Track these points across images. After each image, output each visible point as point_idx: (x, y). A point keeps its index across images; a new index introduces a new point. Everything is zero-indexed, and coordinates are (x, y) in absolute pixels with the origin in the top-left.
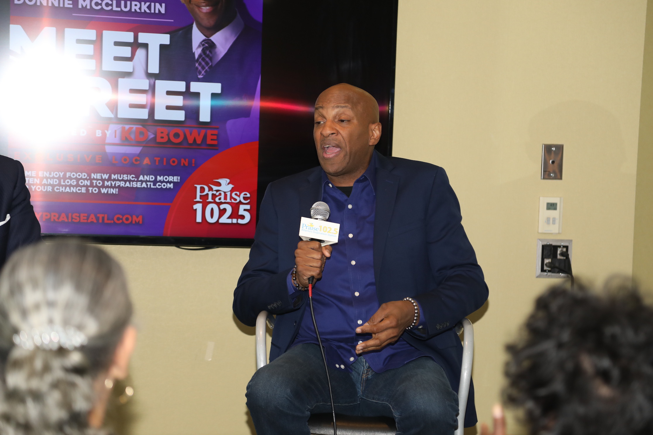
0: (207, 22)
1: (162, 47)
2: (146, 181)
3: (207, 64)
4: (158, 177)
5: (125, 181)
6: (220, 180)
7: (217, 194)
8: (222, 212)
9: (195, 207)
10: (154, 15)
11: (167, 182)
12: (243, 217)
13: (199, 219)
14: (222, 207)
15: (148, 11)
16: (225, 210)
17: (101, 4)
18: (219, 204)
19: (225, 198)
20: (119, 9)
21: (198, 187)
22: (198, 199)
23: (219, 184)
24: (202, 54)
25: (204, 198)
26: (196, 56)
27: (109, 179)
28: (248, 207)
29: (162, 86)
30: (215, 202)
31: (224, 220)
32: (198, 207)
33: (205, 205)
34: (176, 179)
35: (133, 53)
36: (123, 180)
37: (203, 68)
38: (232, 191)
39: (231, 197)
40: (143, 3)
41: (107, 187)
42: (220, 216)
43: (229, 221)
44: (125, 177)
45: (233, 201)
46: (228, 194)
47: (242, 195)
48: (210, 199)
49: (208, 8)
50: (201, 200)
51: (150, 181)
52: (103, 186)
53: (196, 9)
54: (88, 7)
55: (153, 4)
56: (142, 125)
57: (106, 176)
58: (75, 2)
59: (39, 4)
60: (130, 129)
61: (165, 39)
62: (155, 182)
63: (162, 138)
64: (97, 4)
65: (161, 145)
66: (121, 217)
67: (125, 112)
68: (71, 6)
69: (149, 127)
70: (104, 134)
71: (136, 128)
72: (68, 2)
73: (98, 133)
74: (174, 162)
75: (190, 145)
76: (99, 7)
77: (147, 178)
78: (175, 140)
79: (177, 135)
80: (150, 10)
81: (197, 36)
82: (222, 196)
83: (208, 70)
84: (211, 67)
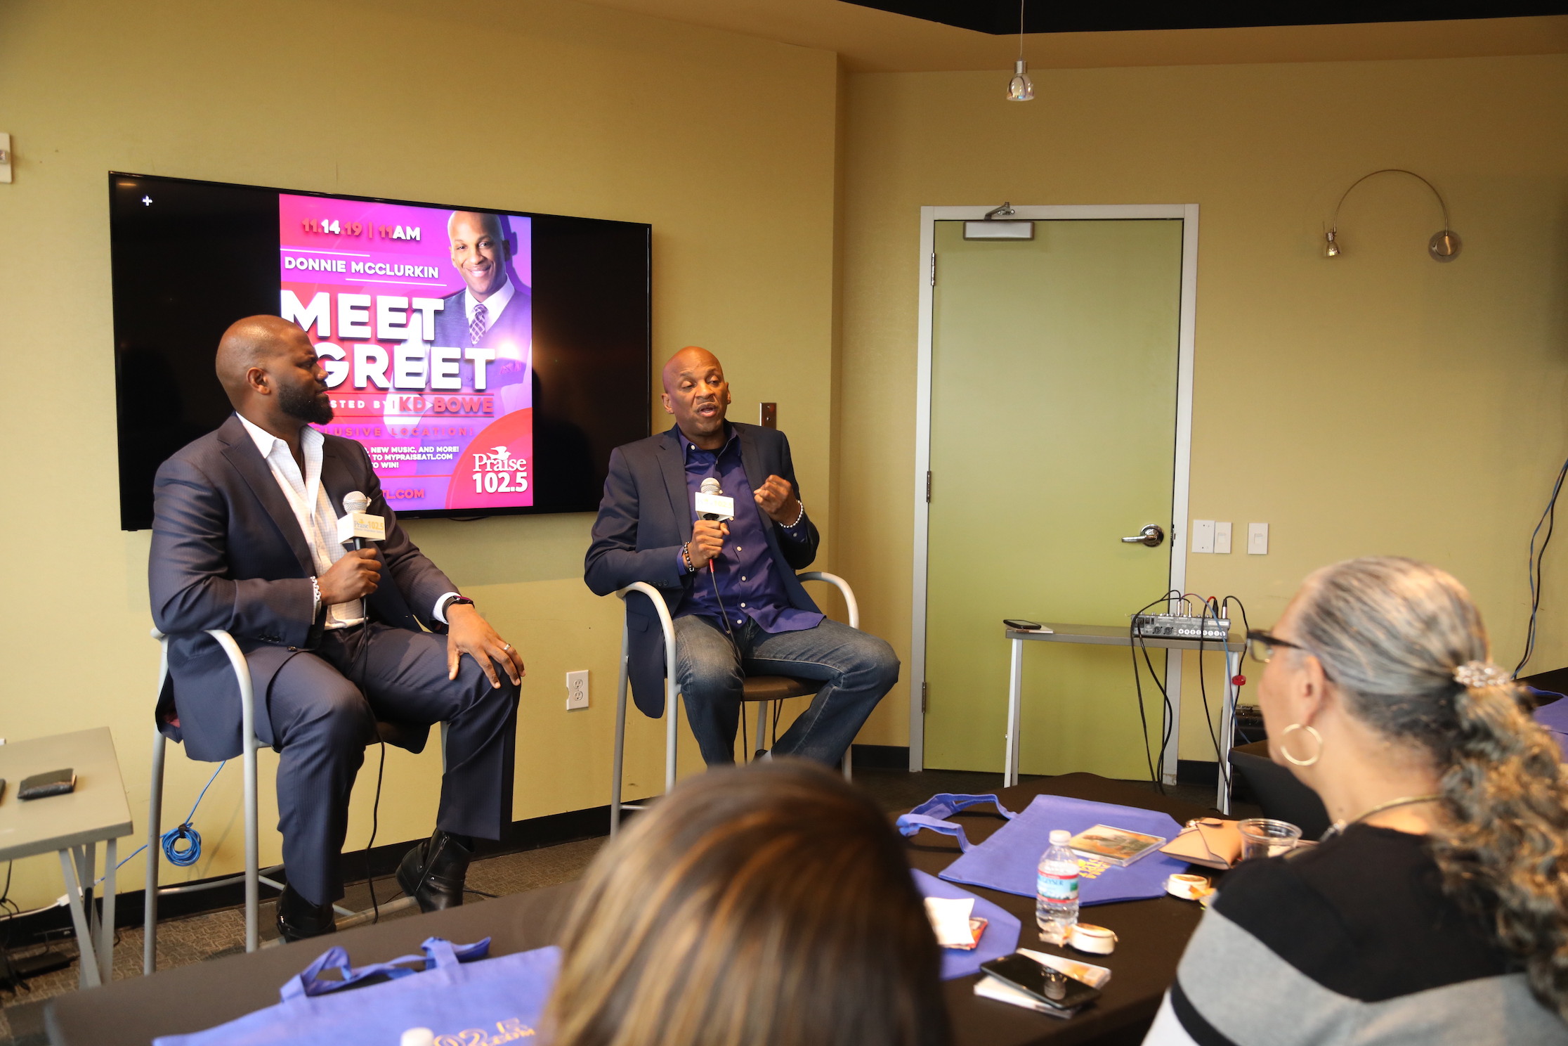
0: (482, 286)
1: (437, 313)
2: (426, 453)
3: (480, 329)
4: (438, 448)
5: (405, 454)
6: (497, 449)
7: (495, 462)
8: (501, 481)
9: (475, 477)
10: (428, 279)
11: (446, 453)
12: (520, 485)
14: (501, 475)
15: (421, 275)
16: (503, 478)
17: (374, 268)
18: (497, 473)
19: (503, 467)
20: (392, 274)
21: (477, 456)
22: (477, 469)
23: (496, 453)
24: (476, 320)
25: (483, 467)
26: (470, 323)
27: (389, 453)
28: (525, 474)
30: (494, 471)
31: (503, 489)
32: (478, 477)
33: (484, 474)
34: (455, 449)
35: (408, 320)
36: (403, 453)
37: (477, 333)
38: (509, 459)
39: (509, 466)
40: (416, 267)
41: (388, 461)
42: (499, 484)
43: (508, 490)
44: (405, 449)
45: (511, 469)
46: (506, 462)
47: (519, 463)
48: (489, 469)
49: (480, 272)
50: (480, 470)
51: (429, 453)
52: (383, 461)
53: (468, 274)
54: (362, 272)
55: (426, 268)
56: (420, 394)
57: (385, 450)
58: (348, 266)
59: (310, 268)
60: (409, 398)
61: (439, 304)
62: (435, 453)
63: (440, 407)
64: (370, 268)
65: (439, 414)
66: (403, 492)
67: (402, 381)
68: (344, 271)
69: (425, 397)
70: (382, 406)
71: (415, 398)
72: (341, 266)
73: (377, 405)
74: (452, 432)
75: (467, 412)
76: (373, 272)
77: (426, 449)
78: (451, 409)
79: (453, 403)
80: (423, 274)
81: (470, 302)
82: (500, 465)
83: (482, 336)
84: (484, 333)
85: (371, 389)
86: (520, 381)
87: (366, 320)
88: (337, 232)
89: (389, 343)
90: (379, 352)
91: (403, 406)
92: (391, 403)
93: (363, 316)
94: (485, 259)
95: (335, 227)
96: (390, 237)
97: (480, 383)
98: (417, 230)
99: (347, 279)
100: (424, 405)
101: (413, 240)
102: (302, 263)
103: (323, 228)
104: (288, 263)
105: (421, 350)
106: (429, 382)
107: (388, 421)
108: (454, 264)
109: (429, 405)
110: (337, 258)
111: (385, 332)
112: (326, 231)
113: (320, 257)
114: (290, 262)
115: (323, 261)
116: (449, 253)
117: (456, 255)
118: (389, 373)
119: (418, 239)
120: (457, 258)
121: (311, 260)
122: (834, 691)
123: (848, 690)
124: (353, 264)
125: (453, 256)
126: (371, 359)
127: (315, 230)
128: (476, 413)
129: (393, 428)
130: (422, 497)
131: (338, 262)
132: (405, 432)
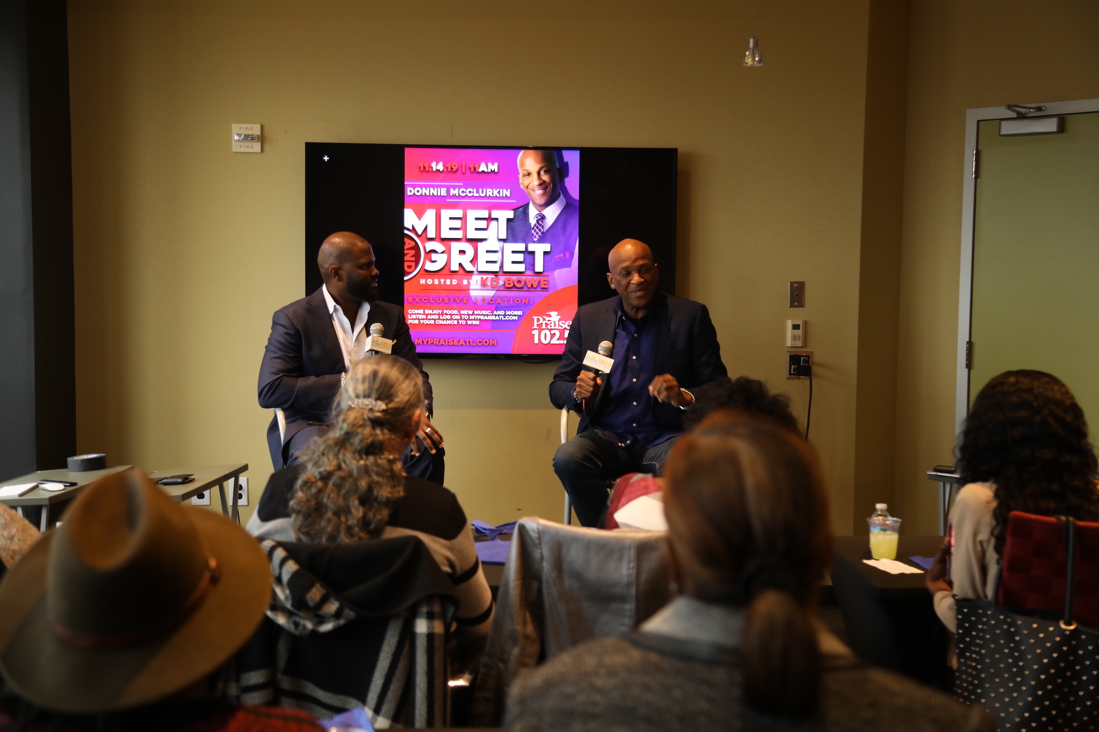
0: (542, 201)
1: (509, 220)
2: (499, 315)
3: (540, 230)
4: (507, 312)
5: (484, 315)
6: (550, 313)
7: (549, 323)
8: (553, 335)
9: (533, 332)
10: (502, 198)
11: (513, 316)
13: (536, 341)
14: (553, 332)
15: (498, 195)
16: (555, 334)
17: (466, 192)
18: (550, 330)
19: (555, 326)
20: (478, 195)
21: (535, 318)
22: (535, 327)
23: (550, 316)
24: (537, 224)
25: (540, 325)
26: (532, 226)
27: (473, 314)
29: (510, 247)
30: (548, 329)
31: (554, 341)
32: (536, 333)
33: (540, 330)
34: (520, 313)
35: (488, 225)
36: (482, 315)
37: (537, 233)
38: (559, 321)
39: (559, 325)
40: (494, 190)
41: (472, 320)
42: (551, 339)
43: (558, 342)
44: (484, 312)
45: (560, 328)
46: (557, 323)
47: (566, 323)
48: (544, 327)
49: (540, 191)
50: (538, 328)
51: (501, 315)
52: (469, 319)
53: (532, 192)
54: (457, 195)
55: (501, 190)
56: (495, 276)
57: (471, 312)
58: (448, 192)
59: (424, 194)
60: (487, 278)
61: (510, 214)
62: (505, 315)
63: (509, 284)
64: (463, 192)
65: (508, 289)
66: (482, 341)
67: (483, 266)
68: (446, 195)
69: (499, 277)
70: (469, 283)
71: (491, 278)
72: (443, 192)
73: (465, 282)
74: (518, 301)
75: (529, 288)
76: (464, 194)
77: (499, 313)
78: (518, 285)
79: (519, 282)
80: (500, 194)
81: (533, 212)
82: (553, 325)
83: (541, 235)
84: (542, 233)
85: (462, 272)
86: (569, 266)
87: (460, 226)
88: (441, 170)
89: (474, 241)
90: (468, 247)
91: (484, 284)
92: (475, 282)
93: (458, 224)
94: (544, 181)
95: (440, 167)
96: (477, 171)
97: (539, 267)
98: (496, 165)
99: (447, 200)
100: (498, 283)
101: (493, 172)
102: (418, 191)
103: (432, 168)
104: (409, 191)
105: (496, 246)
106: (502, 267)
107: (473, 293)
108: (522, 186)
109: (501, 283)
110: (441, 186)
111: (472, 234)
112: (434, 170)
113: (430, 186)
114: (411, 191)
115: (432, 189)
116: (518, 179)
117: (523, 181)
118: (474, 261)
119: (496, 171)
120: (524, 182)
121: (424, 189)
124: (452, 190)
125: (521, 181)
126: (462, 252)
127: (427, 169)
128: (535, 288)
129: (476, 297)
130: (495, 344)
131: (442, 189)
132: (484, 300)
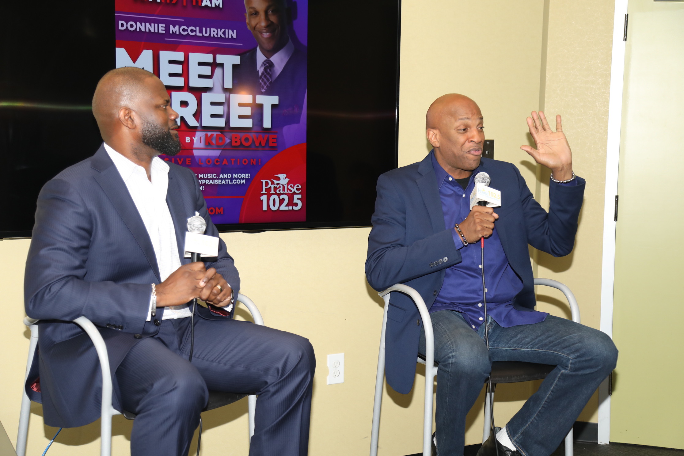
0: (268, 46)
1: (235, 67)
2: (225, 179)
3: (268, 80)
4: (234, 175)
5: (209, 179)
6: (279, 176)
7: (278, 187)
8: (282, 201)
9: (262, 198)
10: (228, 40)
11: (240, 179)
12: (296, 205)
13: (265, 208)
14: (281, 197)
15: (223, 36)
16: (283, 199)
17: (187, 30)
18: (279, 195)
19: (284, 190)
20: (201, 35)
22: (264, 192)
23: (279, 179)
24: (264, 72)
25: (268, 190)
26: (260, 74)
28: (300, 196)
29: (236, 98)
30: (276, 194)
31: (283, 207)
32: (264, 198)
33: (269, 196)
34: (247, 176)
36: (207, 179)
37: (265, 83)
38: (288, 184)
39: (288, 189)
40: (219, 30)
42: (280, 205)
43: (287, 208)
44: (209, 176)
45: (289, 192)
46: (286, 186)
47: (295, 187)
48: (272, 192)
49: (268, 34)
50: (266, 192)
51: (228, 179)
53: (260, 35)
54: (178, 33)
55: (227, 30)
56: (221, 132)
58: (167, 29)
59: (138, 30)
60: (212, 135)
61: (236, 60)
62: (232, 179)
63: (236, 142)
64: (184, 30)
65: (235, 148)
67: (207, 121)
68: (164, 32)
69: (225, 134)
70: (192, 141)
71: (216, 134)
72: (161, 28)
73: (188, 140)
74: (245, 162)
75: (257, 147)
76: (186, 33)
77: (225, 176)
78: (246, 144)
79: (247, 139)
80: (225, 35)
81: (260, 58)
82: (281, 189)
83: (269, 85)
84: (271, 83)
85: (184, 128)
86: (298, 122)
87: (181, 72)
89: (198, 92)
90: (190, 97)
91: (208, 143)
92: (198, 140)
93: (178, 69)
94: (272, 22)
96: (199, 5)
97: (267, 123)
99: (166, 39)
100: (224, 140)
102: (132, 26)
104: (122, 26)
105: (221, 97)
106: (228, 122)
107: (196, 153)
108: (248, 27)
109: (228, 141)
110: (159, 22)
111: (195, 82)
113: (146, 21)
114: (123, 25)
115: (148, 24)
116: (245, 19)
117: (250, 21)
118: (198, 115)
119: (221, 6)
121: (138, 24)
122: (562, 374)
123: (574, 373)
125: (247, 21)
126: (184, 104)
128: (263, 147)
129: (200, 157)
130: (222, 213)
131: (159, 25)
132: (209, 161)
